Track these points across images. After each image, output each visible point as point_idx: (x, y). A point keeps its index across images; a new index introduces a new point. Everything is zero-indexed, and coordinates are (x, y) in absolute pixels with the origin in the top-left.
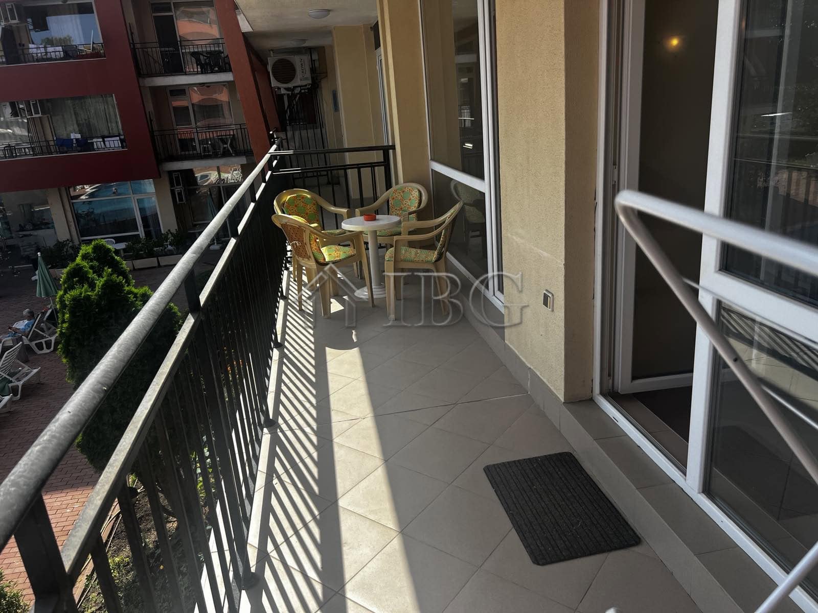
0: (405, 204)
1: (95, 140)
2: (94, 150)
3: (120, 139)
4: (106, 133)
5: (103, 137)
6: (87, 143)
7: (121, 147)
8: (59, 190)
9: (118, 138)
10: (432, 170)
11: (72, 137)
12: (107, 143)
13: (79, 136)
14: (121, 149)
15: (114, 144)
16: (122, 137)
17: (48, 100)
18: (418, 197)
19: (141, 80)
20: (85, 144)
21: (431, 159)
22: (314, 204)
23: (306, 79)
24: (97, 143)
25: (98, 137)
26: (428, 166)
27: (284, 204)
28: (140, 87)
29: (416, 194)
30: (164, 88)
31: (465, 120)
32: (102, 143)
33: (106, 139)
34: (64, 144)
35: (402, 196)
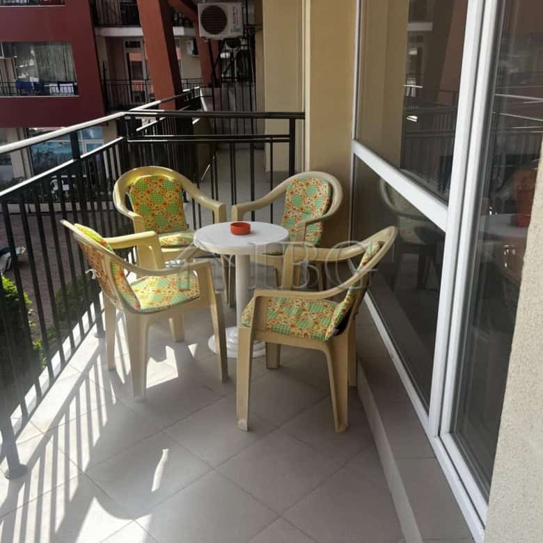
0: (308, 203)
1: (51, 85)
2: (49, 94)
3: (74, 86)
4: (63, 79)
5: (59, 83)
6: (43, 88)
7: (75, 93)
8: (17, 130)
9: (71, 85)
10: (355, 155)
11: (31, 81)
12: (61, 88)
13: (37, 80)
14: (73, 96)
15: (68, 90)
16: (76, 84)
17: (13, 44)
18: (327, 195)
19: (96, 29)
20: (41, 88)
21: (355, 138)
22: (177, 191)
23: (237, 30)
24: (53, 87)
25: (54, 82)
26: (349, 147)
27: (129, 188)
28: (95, 35)
29: (326, 190)
30: (120, 39)
31: (411, 88)
32: (57, 88)
33: (61, 85)
34: (23, 86)
35: (304, 190)
